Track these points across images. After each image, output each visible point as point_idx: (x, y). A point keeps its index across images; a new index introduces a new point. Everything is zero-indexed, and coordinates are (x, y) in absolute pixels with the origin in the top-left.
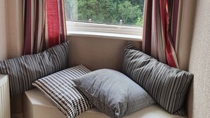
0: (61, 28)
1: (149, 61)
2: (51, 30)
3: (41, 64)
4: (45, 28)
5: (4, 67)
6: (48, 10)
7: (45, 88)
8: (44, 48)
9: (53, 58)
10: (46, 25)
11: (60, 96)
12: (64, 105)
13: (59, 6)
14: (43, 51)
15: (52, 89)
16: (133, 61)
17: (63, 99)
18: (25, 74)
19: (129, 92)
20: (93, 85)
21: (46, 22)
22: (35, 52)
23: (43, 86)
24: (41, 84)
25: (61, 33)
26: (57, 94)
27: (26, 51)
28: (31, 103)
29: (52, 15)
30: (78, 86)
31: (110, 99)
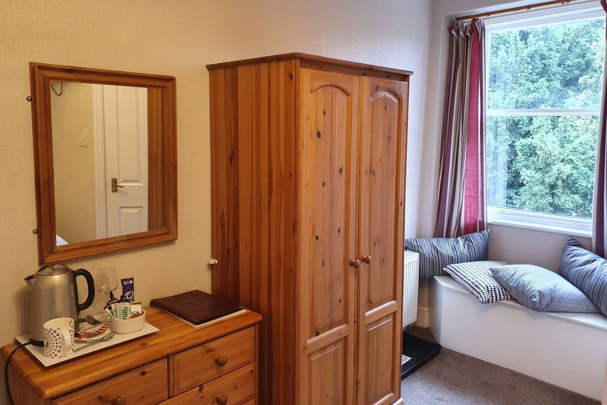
0: (480, 213)
1: (594, 261)
2: (468, 214)
3: (454, 249)
4: (462, 212)
5: (416, 244)
6: (466, 190)
7: (457, 273)
8: (459, 234)
9: (469, 246)
10: (463, 207)
11: (473, 280)
12: (476, 289)
13: (480, 186)
14: (457, 237)
15: (464, 274)
16: (574, 259)
17: (476, 283)
18: (436, 256)
19: (557, 288)
20: (513, 275)
21: (463, 204)
22: (448, 236)
23: (455, 271)
24: (452, 269)
25: (480, 219)
26: (470, 278)
27: (438, 234)
28: (440, 285)
29: (471, 197)
30: (495, 275)
31: (529, 287)
